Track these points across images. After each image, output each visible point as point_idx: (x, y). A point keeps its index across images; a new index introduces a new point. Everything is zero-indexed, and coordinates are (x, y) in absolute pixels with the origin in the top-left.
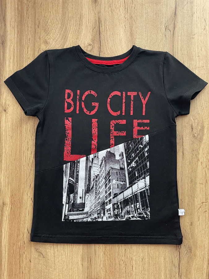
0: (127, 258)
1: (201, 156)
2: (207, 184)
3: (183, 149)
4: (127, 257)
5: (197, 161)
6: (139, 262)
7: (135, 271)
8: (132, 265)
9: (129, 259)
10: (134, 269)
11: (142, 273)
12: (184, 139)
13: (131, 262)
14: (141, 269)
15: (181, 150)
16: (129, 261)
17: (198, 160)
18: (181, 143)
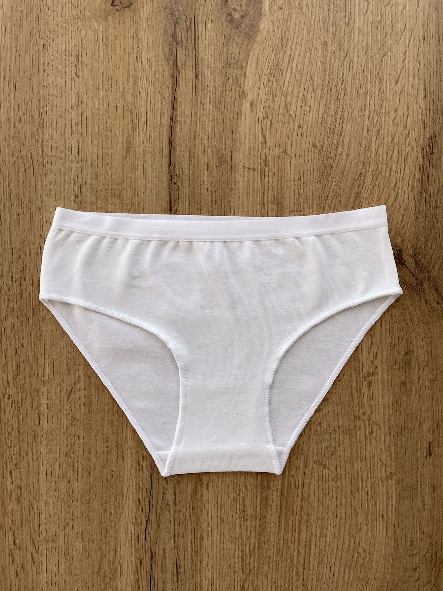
0: (23, 389)
1: (250, 83)
2: (267, 169)
3: (196, 59)
4: (24, 385)
5: (237, 97)
6: (58, 401)
7: (45, 427)
8: (37, 411)
9: (28, 392)
10: (44, 420)
11: (68, 432)
12: (201, 27)
13: (36, 400)
14: (64, 420)
15: (190, 63)
16: (29, 398)
17: (243, 95)
18: (189, 40)
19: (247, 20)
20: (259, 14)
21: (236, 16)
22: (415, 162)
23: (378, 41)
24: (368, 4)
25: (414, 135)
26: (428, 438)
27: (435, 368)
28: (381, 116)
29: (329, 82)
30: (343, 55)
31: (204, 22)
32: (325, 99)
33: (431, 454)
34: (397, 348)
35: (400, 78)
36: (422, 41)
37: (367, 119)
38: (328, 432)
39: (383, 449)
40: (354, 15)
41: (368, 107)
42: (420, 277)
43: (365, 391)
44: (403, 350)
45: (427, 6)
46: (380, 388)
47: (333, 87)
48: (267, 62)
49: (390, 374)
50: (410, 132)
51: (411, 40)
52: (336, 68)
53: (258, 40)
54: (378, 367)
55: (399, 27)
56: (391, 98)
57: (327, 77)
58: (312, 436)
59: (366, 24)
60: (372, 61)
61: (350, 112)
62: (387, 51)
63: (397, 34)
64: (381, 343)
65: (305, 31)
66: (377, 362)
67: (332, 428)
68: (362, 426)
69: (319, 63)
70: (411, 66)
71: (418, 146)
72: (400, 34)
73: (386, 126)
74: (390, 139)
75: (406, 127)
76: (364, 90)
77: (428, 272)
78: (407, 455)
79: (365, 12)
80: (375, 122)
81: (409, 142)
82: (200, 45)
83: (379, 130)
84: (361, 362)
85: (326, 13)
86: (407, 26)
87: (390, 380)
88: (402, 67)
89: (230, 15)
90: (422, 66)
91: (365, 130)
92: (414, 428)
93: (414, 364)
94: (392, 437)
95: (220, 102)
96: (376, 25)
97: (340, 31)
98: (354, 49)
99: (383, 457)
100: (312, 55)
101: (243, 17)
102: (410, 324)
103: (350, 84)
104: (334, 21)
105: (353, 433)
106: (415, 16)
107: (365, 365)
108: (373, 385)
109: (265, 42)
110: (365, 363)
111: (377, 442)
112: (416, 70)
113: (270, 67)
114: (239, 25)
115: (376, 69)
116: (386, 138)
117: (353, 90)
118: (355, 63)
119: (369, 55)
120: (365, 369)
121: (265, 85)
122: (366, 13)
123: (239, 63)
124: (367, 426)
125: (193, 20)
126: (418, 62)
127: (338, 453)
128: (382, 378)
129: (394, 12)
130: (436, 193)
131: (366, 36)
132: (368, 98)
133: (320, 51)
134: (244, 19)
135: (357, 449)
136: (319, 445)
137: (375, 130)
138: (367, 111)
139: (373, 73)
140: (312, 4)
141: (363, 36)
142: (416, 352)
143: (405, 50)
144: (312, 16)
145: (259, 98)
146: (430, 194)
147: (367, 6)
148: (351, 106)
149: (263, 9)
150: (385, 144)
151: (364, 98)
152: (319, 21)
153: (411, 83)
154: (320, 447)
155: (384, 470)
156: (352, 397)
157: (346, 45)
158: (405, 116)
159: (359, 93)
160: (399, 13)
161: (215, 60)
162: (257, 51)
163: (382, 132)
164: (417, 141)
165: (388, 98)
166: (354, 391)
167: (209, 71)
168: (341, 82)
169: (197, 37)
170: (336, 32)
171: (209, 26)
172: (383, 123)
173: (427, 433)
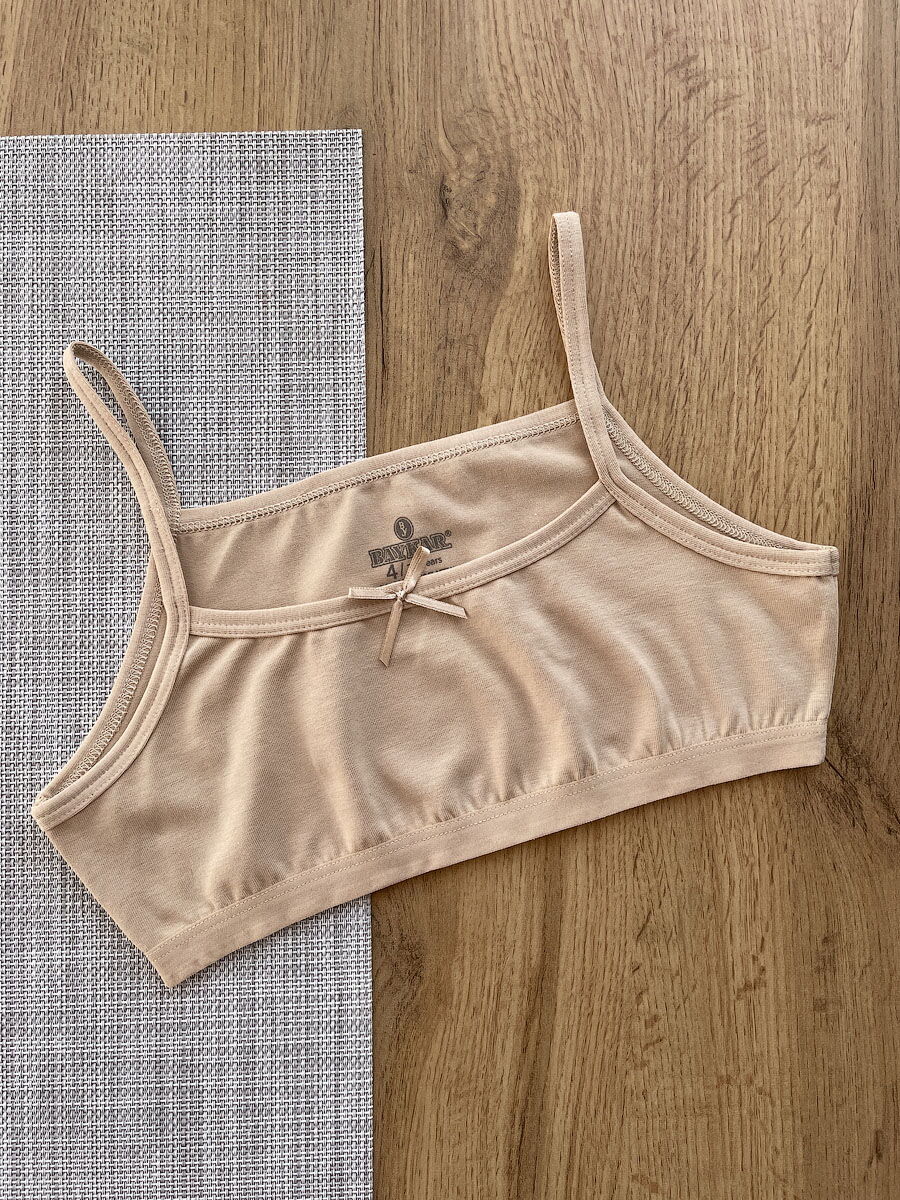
19: (486, 254)
20: (511, 242)
21: (465, 245)
22: (833, 537)
23: (754, 294)
24: (734, 219)
25: (830, 482)
26: (874, 1120)
27: (886, 970)
28: (761, 444)
29: (653, 377)
30: (682, 323)
31: (400, 256)
32: (645, 410)
33: (879, 1156)
34: (806, 927)
35: (800, 370)
36: (844, 294)
37: (733, 451)
38: (663, 1112)
39: (779, 1148)
40: (705, 241)
41: (735, 427)
42: (851, 776)
43: (739, 1021)
44: (819, 932)
45: (854, 220)
46: (772, 1014)
47: (663, 386)
48: (528, 336)
49: (792, 985)
50: (823, 477)
51: (822, 291)
52: (668, 348)
53: (508, 293)
54: (767, 969)
55: (797, 264)
56: (781, 408)
57: (651, 368)
58: (626, 1120)
59: (728, 260)
60: (742, 334)
61: (698, 435)
62: (771, 314)
63: (792, 279)
64: (773, 917)
65: (605, 275)
66: (765, 959)
67: (670, 1104)
68: (735, 1098)
69: (633, 339)
70: (822, 343)
71: (838, 505)
72: (798, 279)
73: (773, 465)
74: (781, 491)
75: (813, 467)
76: (726, 393)
77: (868, 766)
78: (829, 1158)
79: (727, 235)
80: (749, 455)
81: (821, 497)
82: (392, 304)
83: (758, 472)
84: (730, 959)
85: (647, 239)
86: (813, 262)
87: (793, 998)
88: (803, 345)
89: (454, 243)
90: (844, 343)
91: (730, 473)
92: (844, 1100)
93: (842, 962)
94: (798, 1122)
95: (431, 418)
96: (750, 260)
97: (675, 276)
98: (705, 309)
99: (780, 1164)
100: (620, 323)
101: (478, 247)
102: (833, 876)
103: (698, 379)
104: (664, 255)
105: (715, 1113)
106: (830, 242)
107: (740, 965)
108: (758, 1008)
109: (523, 297)
110: (738, 961)
111: (766, 1133)
112: (833, 351)
113: (533, 348)
114: (471, 264)
115: (750, 349)
116: (772, 489)
117: (704, 393)
118: (708, 338)
119: (736, 321)
120: (738, 973)
121: (524, 383)
122: (729, 237)
123: (471, 338)
124: (746, 1097)
125: (377, 255)
126: (836, 336)
127: (683, 1158)
128: (776, 992)
129: (787, 235)
130: (879, 601)
131: (728, 285)
132: (735, 407)
133: (636, 315)
134: (481, 252)
135: (724, 1148)
136: (644, 1141)
137: (749, 472)
138: (733, 435)
139: (743, 359)
140: (618, 221)
141: (724, 285)
142: (845, 935)
143: (808, 310)
144: (618, 246)
145: (512, 408)
146: (867, 602)
147: (732, 223)
148: (699, 426)
149: (519, 232)
150: (771, 501)
151: (725, 408)
152: (632, 254)
153: (821, 379)
154: (644, 1145)
155: (780, 1192)
156: (713, 1035)
157: (688, 303)
158: (812, 444)
159: (715, 397)
160: (798, 236)
161: (422, 333)
162: (506, 316)
163: (763, 476)
164: (836, 493)
165: (774, 408)
166: (717, 1020)
167: (410, 356)
168: (679, 376)
169: (384, 288)
170: (668, 276)
171: (411, 264)
172: (766, 458)
173: (872, 1111)
